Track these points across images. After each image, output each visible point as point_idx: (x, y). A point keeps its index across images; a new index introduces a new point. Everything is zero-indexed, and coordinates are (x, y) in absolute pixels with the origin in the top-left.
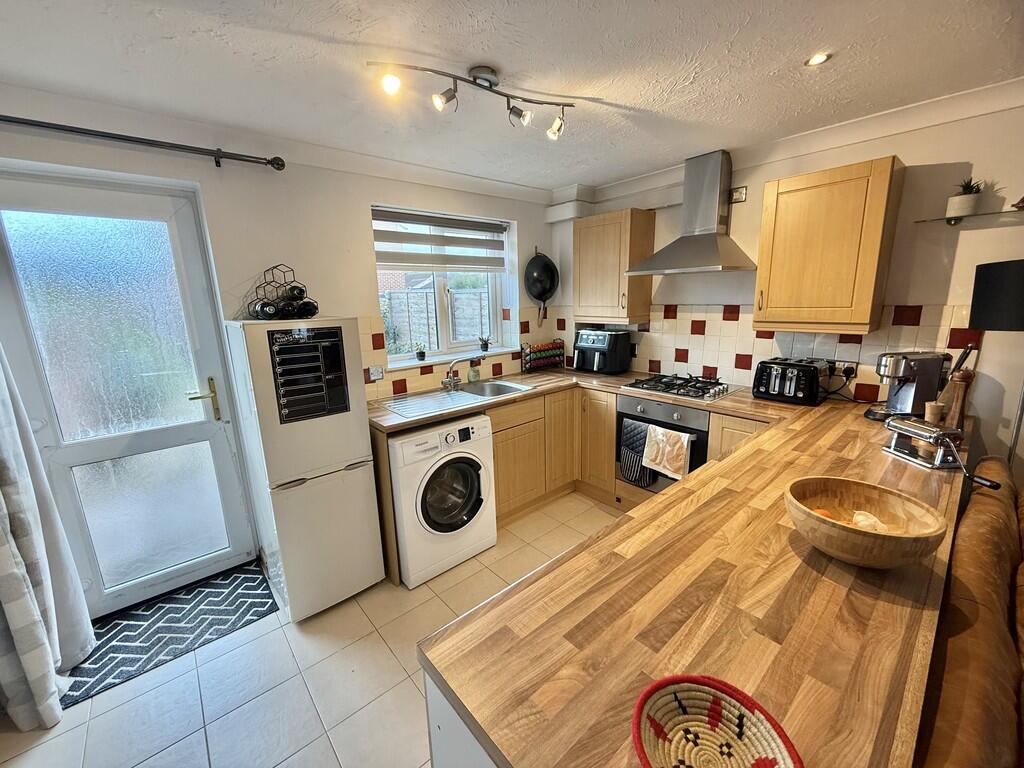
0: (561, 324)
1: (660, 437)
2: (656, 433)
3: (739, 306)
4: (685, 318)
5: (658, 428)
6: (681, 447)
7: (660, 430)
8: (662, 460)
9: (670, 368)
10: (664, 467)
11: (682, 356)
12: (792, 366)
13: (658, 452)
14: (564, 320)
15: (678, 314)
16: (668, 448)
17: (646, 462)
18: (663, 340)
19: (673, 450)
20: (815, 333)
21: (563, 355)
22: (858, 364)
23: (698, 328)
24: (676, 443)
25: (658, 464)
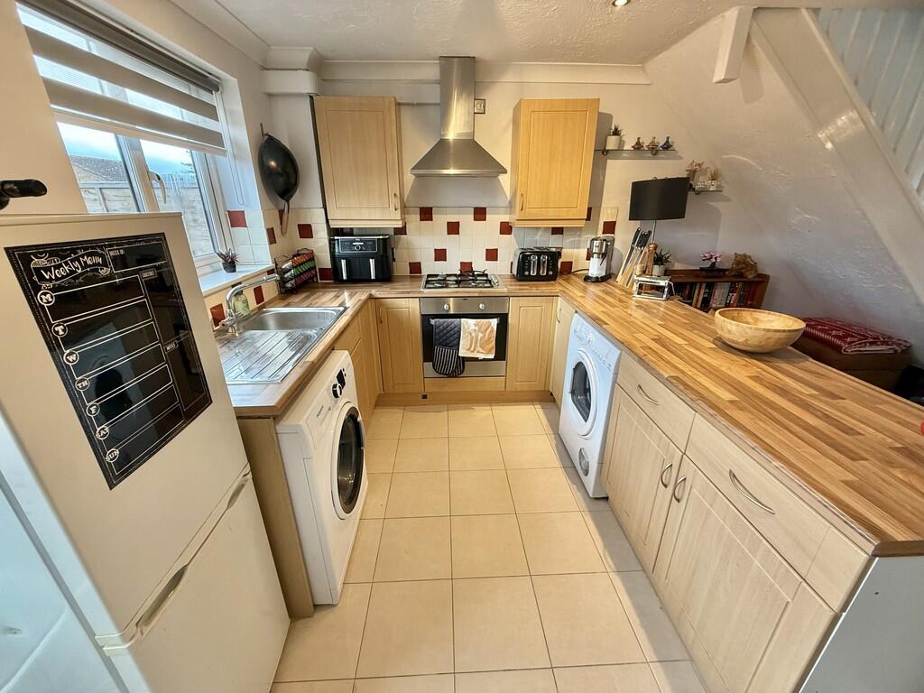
0: (306, 231)
1: (473, 327)
2: (468, 325)
3: (485, 208)
4: (441, 220)
5: (469, 320)
6: (492, 331)
7: (472, 322)
8: (475, 347)
9: (430, 267)
10: (478, 352)
11: (441, 255)
12: (544, 253)
13: (471, 342)
14: (309, 226)
15: (434, 216)
16: (481, 335)
17: (462, 353)
18: (421, 243)
19: (485, 336)
20: (537, 228)
21: (315, 267)
22: (562, 248)
23: (453, 228)
24: (487, 329)
25: (473, 352)
